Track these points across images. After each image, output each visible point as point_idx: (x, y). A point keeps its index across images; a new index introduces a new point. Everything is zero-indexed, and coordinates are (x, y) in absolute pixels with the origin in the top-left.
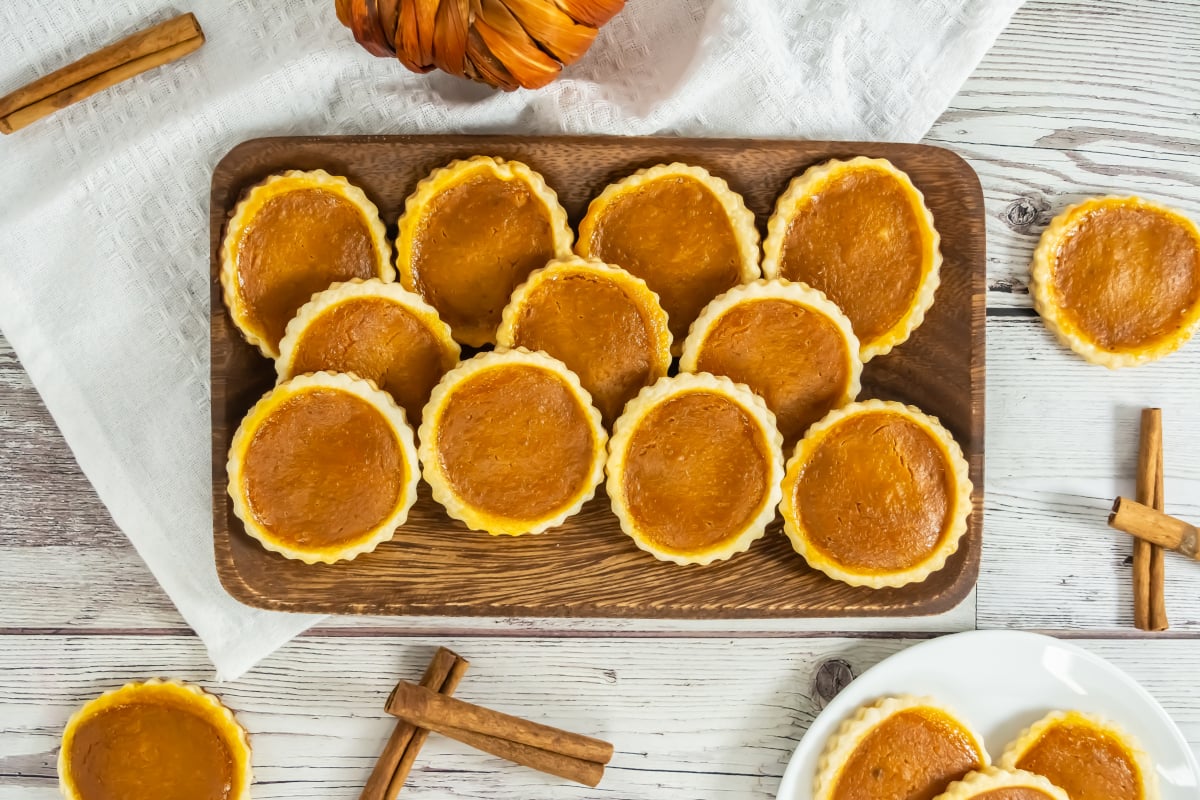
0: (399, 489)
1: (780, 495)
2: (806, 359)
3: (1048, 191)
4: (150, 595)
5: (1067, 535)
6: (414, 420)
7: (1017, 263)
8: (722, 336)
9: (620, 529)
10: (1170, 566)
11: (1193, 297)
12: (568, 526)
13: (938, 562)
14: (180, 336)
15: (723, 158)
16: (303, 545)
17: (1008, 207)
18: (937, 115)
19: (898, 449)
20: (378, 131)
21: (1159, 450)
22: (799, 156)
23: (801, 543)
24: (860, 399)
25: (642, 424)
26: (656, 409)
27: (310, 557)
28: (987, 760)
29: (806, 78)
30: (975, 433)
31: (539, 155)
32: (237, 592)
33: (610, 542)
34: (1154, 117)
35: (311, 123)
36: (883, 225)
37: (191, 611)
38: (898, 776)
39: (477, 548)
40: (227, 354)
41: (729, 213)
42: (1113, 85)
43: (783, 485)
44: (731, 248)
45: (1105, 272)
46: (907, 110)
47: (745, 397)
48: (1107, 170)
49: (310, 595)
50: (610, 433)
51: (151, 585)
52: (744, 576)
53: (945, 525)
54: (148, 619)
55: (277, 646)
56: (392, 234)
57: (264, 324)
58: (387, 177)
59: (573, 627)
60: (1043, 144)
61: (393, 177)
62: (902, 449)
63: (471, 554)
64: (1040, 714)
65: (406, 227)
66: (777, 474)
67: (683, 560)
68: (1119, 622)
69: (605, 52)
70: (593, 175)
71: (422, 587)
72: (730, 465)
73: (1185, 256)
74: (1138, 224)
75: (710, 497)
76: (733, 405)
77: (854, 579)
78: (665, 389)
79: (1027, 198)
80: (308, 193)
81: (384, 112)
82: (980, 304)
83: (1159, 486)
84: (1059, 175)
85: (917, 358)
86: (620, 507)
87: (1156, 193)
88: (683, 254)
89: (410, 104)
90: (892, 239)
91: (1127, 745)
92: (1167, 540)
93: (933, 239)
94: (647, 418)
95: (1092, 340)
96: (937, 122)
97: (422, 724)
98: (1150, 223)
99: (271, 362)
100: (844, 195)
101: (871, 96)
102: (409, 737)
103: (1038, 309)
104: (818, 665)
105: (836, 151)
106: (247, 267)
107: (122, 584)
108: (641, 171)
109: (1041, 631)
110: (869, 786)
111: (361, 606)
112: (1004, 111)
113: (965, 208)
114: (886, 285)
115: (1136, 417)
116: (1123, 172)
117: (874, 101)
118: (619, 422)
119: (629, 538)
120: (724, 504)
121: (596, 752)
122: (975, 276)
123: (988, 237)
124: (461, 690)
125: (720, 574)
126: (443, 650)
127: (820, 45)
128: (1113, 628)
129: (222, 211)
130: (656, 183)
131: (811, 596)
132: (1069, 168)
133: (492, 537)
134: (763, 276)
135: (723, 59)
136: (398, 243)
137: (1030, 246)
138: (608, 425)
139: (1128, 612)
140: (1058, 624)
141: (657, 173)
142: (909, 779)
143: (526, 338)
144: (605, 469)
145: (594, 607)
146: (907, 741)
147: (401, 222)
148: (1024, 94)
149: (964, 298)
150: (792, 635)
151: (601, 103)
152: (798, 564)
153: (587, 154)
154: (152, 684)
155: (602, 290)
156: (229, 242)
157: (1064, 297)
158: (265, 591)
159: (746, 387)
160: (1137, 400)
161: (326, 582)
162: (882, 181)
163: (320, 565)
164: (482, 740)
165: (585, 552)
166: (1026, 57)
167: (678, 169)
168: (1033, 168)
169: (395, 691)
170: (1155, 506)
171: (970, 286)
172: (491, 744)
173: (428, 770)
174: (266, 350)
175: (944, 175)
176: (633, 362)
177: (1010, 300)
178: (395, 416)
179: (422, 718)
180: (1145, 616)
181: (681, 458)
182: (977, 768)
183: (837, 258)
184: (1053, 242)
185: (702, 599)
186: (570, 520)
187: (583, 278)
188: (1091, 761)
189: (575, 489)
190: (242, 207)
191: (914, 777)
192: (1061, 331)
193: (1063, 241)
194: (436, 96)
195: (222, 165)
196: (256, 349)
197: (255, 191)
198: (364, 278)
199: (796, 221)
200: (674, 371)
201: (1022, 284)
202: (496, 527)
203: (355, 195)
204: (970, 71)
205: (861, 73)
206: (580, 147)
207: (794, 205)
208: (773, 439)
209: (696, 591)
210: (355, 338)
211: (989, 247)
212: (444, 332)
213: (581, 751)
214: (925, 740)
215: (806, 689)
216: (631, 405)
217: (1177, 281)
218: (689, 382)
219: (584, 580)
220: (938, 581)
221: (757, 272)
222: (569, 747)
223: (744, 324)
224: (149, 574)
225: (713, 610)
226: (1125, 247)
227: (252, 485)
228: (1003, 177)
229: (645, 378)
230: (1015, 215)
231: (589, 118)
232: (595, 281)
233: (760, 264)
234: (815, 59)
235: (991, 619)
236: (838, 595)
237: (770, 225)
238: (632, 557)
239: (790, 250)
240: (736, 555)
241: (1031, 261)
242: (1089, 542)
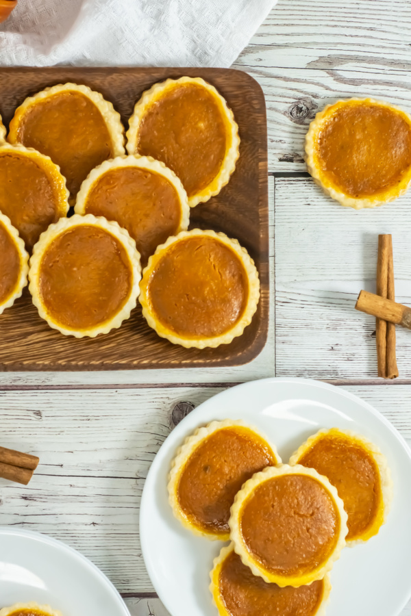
1: (138, 292)
2: (154, 205)
3: (315, 96)
5: (334, 317)
7: (297, 143)
8: (100, 192)
9: (39, 317)
10: (400, 337)
11: (408, 162)
12: (5, 316)
13: (238, 330)
15: (98, 81)
17: (290, 107)
18: (241, 49)
19: (212, 260)
21: (389, 261)
22: (147, 77)
23: (153, 321)
24: (190, 228)
25: (49, 247)
26: (58, 237)
29: (152, 28)
30: (262, 249)
33: (34, 325)
34: (383, 47)
36: (200, 119)
38: (220, 471)
41: (103, 114)
42: (356, 27)
43: (140, 284)
44: (106, 136)
45: (352, 147)
46: (221, 46)
47: (114, 229)
48: (353, 82)
50: (30, 254)
52: (119, 344)
53: (243, 307)
59: (13, 384)
60: (311, 66)
62: (214, 260)
64: (314, 432)
66: (136, 277)
67: (79, 334)
68: (369, 374)
69: (27, 14)
70: (19, 92)
72: (107, 273)
73: (402, 135)
74: (373, 116)
75: (95, 294)
76: (108, 235)
77: (187, 343)
78: (64, 225)
79: (302, 101)
82: (264, 168)
83: (391, 285)
84: (323, 86)
85: (227, 204)
86: (38, 301)
87: (386, 96)
88: (75, 141)
90: (206, 128)
91: (369, 449)
92: (394, 318)
93: (233, 128)
94: (52, 244)
95: (344, 191)
96: (242, 53)
98: (380, 115)
100: (175, 101)
101: (197, 38)
103: (309, 172)
104: (173, 405)
105: (171, 74)
108: (47, 88)
110: (201, 477)
112: (286, 46)
113: (253, 108)
114: (204, 157)
115: (376, 241)
116: (364, 83)
117: (199, 41)
118: (36, 246)
119: (45, 322)
120: (104, 298)
121: (27, 461)
122: (260, 150)
123: (269, 125)
125: (103, 343)
127: (161, 7)
128: (365, 378)
130: (58, 95)
131: (160, 355)
132: (329, 81)
135: (95, 17)
137: (303, 132)
138: (29, 249)
139: (375, 367)
140: (329, 376)
141: (57, 90)
142: (227, 472)
144: (28, 276)
145: (21, 364)
146: (226, 448)
148: (299, 35)
149: (254, 165)
150: (156, 386)
151: (22, 46)
152: (152, 335)
153: (13, 78)
155: (23, 164)
157: (324, 164)
159: (115, 224)
160: (376, 230)
162: (198, 91)
165: (18, 331)
166: (299, 10)
167: (70, 87)
168: (305, 81)
170: (388, 297)
171: (257, 157)
175: (240, 87)
176: (44, 210)
177: (292, 167)
180: (385, 370)
181: (75, 269)
182: (272, 464)
183: (173, 141)
184: (317, 127)
185: (92, 357)
186: (7, 311)
187: (10, 156)
188: (346, 460)
189: (9, 290)
191: (230, 471)
192: (324, 186)
193: (323, 127)
199: (146, 118)
200: (71, 213)
201: (298, 156)
204: (262, 21)
205: (190, 24)
206: (8, 74)
207: (144, 109)
208: (133, 256)
209: (87, 353)
211: (269, 132)
213: (17, 460)
214: (237, 448)
215: (166, 422)
216: (43, 235)
217: (399, 151)
218: (78, 220)
219: (16, 348)
220: (239, 343)
221: (123, 151)
223: (114, 183)
225: (97, 365)
226: (364, 129)
228: (286, 88)
229: (53, 219)
230: (294, 112)
231: (13, 56)
232: (19, 157)
233: (125, 146)
234: (158, 15)
235: (285, 373)
236: (179, 354)
237: (130, 121)
238: (47, 333)
239: (143, 135)
240: (113, 331)
241: (304, 142)
242: (348, 322)
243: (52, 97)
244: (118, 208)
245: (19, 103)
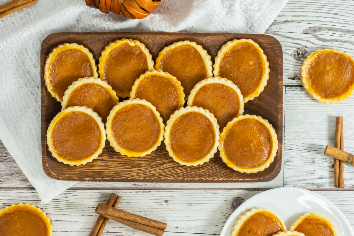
0: (99, 142)
1: (218, 144)
2: (227, 102)
3: (306, 47)
4: (20, 177)
5: (313, 157)
6: (104, 121)
7: (297, 70)
8: (200, 95)
9: (169, 155)
10: (346, 168)
11: (352, 81)
12: (152, 154)
13: (267, 165)
14: (29, 94)
15: (200, 39)
16: (69, 160)
17: (294, 52)
18: (270, 23)
19: (255, 130)
20: (93, 30)
21: (341, 130)
22: (225, 38)
23: (225, 159)
24: (244, 114)
25: (175, 122)
26: (179, 117)
27: (72, 164)
28: (285, 228)
29: (227, 13)
30: (279, 125)
31: (143, 38)
32: (49, 174)
33: (166, 159)
34: (341, 23)
35: (71, 27)
36: (250, 60)
37: (34, 182)
38: (256, 233)
39: (124, 161)
40: (46, 101)
41: (202, 56)
42: (328, 13)
43: (219, 141)
44: (204, 67)
45: (324, 73)
46: (260, 22)
47: (207, 114)
48: (326, 40)
49: (72, 176)
50: (166, 125)
51: (20, 173)
52: (208, 170)
53: (270, 153)
54: (19, 184)
55: (60, 193)
56: (97, 63)
57: (57, 91)
58: (95, 45)
59: (155, 187)
60: (305, 32)
61: (97, 45)
62: (256, 130)
63: (122, 163)
64: (303, 214)
65: (102, 61)
66: (217, 138)
67: (188, 165)
68: (330, 185)
69: (164, 4)
70: (160, 44)
71: (107, 173)
72: (203, 135)
73: (350, 68)
74: (335, 58)
75: (197, 145)
76: (204, 116)
77: (242, 170)
78: (182, 111)
79: (300, 50)
80: (71, 50)
81: (94, 24)
82: (281, 84)
83: (342, 142)
84: (310, 42)
85: (262, 101)
86: (168, 148)
87: (342, 48)
88: (188, 69)
89: (103, 22)
90: (253, 64)
91: (329, 224)
92: (343, 159)
93: (266, 64)
94: (177, 120)
95: (320, 95)
96: (271, 25)
97: (107, 216)
98: (338, 58)
99: (60, 103)
100: (238, 51)
101: (249, 18)
102: (102, 221)
103: (303, 85)
104: (233, 199)
105: (236, 37)
106: (53, 74)
107: (11, 173)
108: (175, 43)
109: (305, 188)
111: (88, 179)
112: (292, 22)
113: (276, 54)
114: (252, 79)
115: (335, 119)
116: (331, 41)
117: (250, 19)
118: (168, 121)
119: (172, 158)
120: (201, 147)
121: (162, 226)
122: (279, 76)
124: (119, 206)
125: (200, 169)
126: (113, 193)
127: (231, 2)
128: (328, 187)
129: (44, 56)
130: (180, 47)
131: (228, 176)
132: (314, 40)
133: (129, 158)
134: (213, 76)
135: (200, 9)
136: (99, 66)
137: (300, 65)
138: (165, 122)
139: (333, 182)
140: (310, 186)
141: (180, 44)
142: (260, 234)
143: (139, 95)
144: (164, 136)
145: (160, 179)
146: (259, 222)
147: (100, 59)
148: (299, 16)
149: (276, 82)
150: (225, 189)
151: (163, 22)
152: (224, 166)
153: (158, 37)
154: (21, 204)
155: (163, 81)
156: (47, 66)
157: (311, 81)
158: (58, 174)
159: (208, 111)
160: (335, 114)
161: (77, 171)
162: (250, 46)
163: (75, 166)
164: (126, 221)
165: (158, 162)
166: (299, 4)
167: (187, 43)
168: (302, 40)
169: (98, 206)
170: (340, 148)
171: (278, 79)
172: (128, 223)
173: (108, 232)
174: (58, 99)
175: (270, 44)
176: (173, 103)
177: (294, 82)
178: (98, 120)
179: (106, 214)
180: (338, 184)
181: (187, 133)
182: (282, 230)
183: (236, 70)
184: (307, 63)
185: (194, 177)
186: (153, 152)
187: (157, 77)
188: (318, 229)
189: (154, 142)
190: (51, 55)
191: (261, 233)
192: (310, 93)
193: (310, 63)
194: (111, 19)
195: (44, 41)
196: (55, 99)
197: (55, 50)
198: (89, 77)
199: (223, 59)
200: (185, 105)
201: (297, 77)
202: (130, 154)
203: (86, 51)
204: (281, 9)
205: (246, 11)
206: (156, 36)
207: (222, 54)
208: (216, 127)
209: (192, 174)
210: (86, 96)
212: (114, 93)
213: (157, 225)
214: (265, 222)
215: (229, 207)
216: (172, 116)
217: (348, 76)
218: (190, 109)
219: (157, 171)
220: (267, 171)
221: (211, 74)
222: (153, 224)
223: (207, 91)
224: (20, 170)
225: (197, 180)
226: (330, 65)
227: (54, 141)
228: (292, 43)
229: (176, 108)
230: (296, 55)
231: (159, 27)
232: (161, 77)
233: (212, 72)
234: (230, 7)
235: (289, 184)
236: (237, 175)
237: (215, 60)
238: (173, 164)
239: (221, 67)
240: (205, 163)
241: (301, 70)
242: (320, 160)
243: (177, 48)
244: (210, 102)
245: (161, 50)
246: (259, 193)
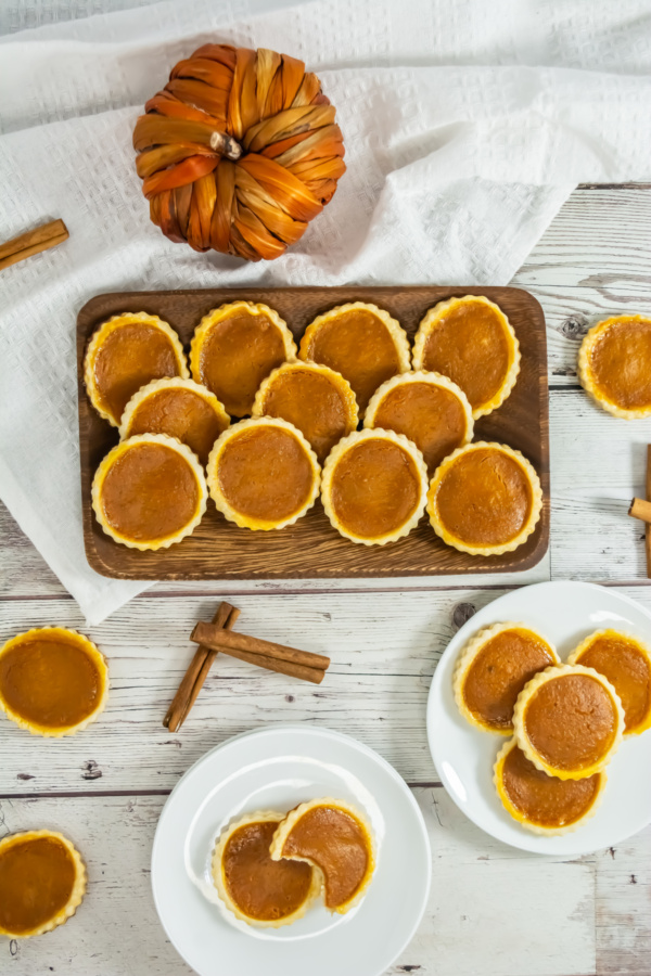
0: (195, 504)
1: (426, 501)
2: (440, 418)
3: (586, 313)
4: (44, 575)
5: (605, 523)
6: (204, 462)
7: (569, 358)
8: (388, 406)
9: (331, 526)
12: (298, 524)
13: (522, 538)
14: (58, 415)
15: (385, 299)
16: (138, 539)
17: (563, 323)
18: (517, 269)
19: (497, 470)
20: (176, 288)
22: (432, 296)
23: (440, 529)
24: (474, 441)
25: (341, 460)
26: (350, 451)
27: (143, 546)
28: (558, 660)
29: (435, 249)
30: (543, 460)
31: (274, 301)
32: (99, 569)
33: (324, 533)
35: (135, 283)
36: (484, 336)
37: (71, 584)
38: (504, 670)
39: (243, 538)
40: (89, 425)
41: (390, 331)
42: (624, 247)
43: (428, 495)
44: (393, 352)
45: (622, 361)
46: (498, 266)
47: (402, 441)
48: (622, 299)
49: (143, 570)
50: (323, 466)
51: (45, 568)
52: (407, 551)
53: (527, 516)
54: (42, 590)
55: (122, 604)
56: (187, 350)
57: (111, 405)
58: (183, 315)
59: (304, 587)
60: (583, 284)
61: (186, 315)
62: (499, 471)
63: (239, 543)
64: (591, 632)
65: (195, 345)
66: (424, 488)
67: (369, 542)
68: (638, 575)
70: (308, 310)
71: (211, 563)
72: (396, 484)
74: (642, 332)
75: (384, 504)
76: (398, 447)
77: (473, 550)
78: (355, 439)
79: (574, 318)
80: (135, 326)
81: (180, 276)
82: (544, 382)
84: (593, 303)
85: (508, 416)
86: (330, 511)
88: (364, 357)
89: (196, 271)
90: (490, 345)
93: (515, 344)
94: (344, 457)
95: (616, 403)
96: (518, 272)
97: (213, 647)
99: (116, 429)
100: (460, 319)
101: (476, 258)
102: (205, 656)
103: (582, 385)
104: (455, 607)
105: (455, 292)
106: (101, 371)
107: (26, 569)
108: (337, 307)
109: (591, 582)
110: (486, 677)
111: (174, 575)
112: (559, 265)
113: (534, 324)
114: (487, 372)
115: (645, 449)
116: (632, 300)
117: (478, 261)
118: (328, 459)
119: (336, 531)
120: (393, 508)
121: (320, 662)
122: (540, 365)
123: (548, 342)
124: (236, 627)
125: (392, 551)
126: (224, 603)
127: (444, 228)
128: (634, 579)
129: (83, 338)
130: (347, 314)
131: (447, 562)
132: (600, 299)
133: (254, 532)
134: (412, 369)
135: (384, 239)
136: (191, 355)
137: (577, 347)
138: (321, 462)
139: (644, 569)
140: (602, 577)
141: (346, 308)
142: (510, 672)
143: (270, 411)
144: (320, 488)
145: (315, 571)
146: (509, 649)
147: (192, 342)
148: (570, 254)
149: (535, 379)
151: (312, 267)
152: (439, 543)
153: (304, 297)
154: (47, 628)
155: (315, 380)
156: (89, 357)
157: (597, 377)
158: (115, 567)
159: (404, 437)
160: (645, 439)
161: (153, 561)
162: (482, 309)
163: (149, 551)
164: (250, 656)
165: (310, 540)
166: (571, 231)
167: (359, 305)
168: (577, 299)
169: (196, 628)
171: (538, 372)
172: (255, 658)
173: (217, 678)
174: (113, 422)
175: (521, 305)
176: (335, 424)
177: (565, 380)
178: (192, 459)
179: (212, 643)
181: (366, 480)
182: (552, 664)
183: (457, 357)
184: (590, 342)
185: (383, 564)
186: (300, 520)
187: (303, 372)
188: (622, 659)
189: (302, 501)
190: (96, 336)
191: (514, 671)
192: (597, 398)
193: (596, 343)
194: (211, 265)
195: (83, 311)
196: (106, 422)
197: (104, 326)
198: (171, 377)
199: (432, 335)
200: (360, 427)
201: (572, 370)
202: (255, 525)
203: (164, 327)
204: (536, 241)
205: (470, 244)
206: (300, 294)
207: (430, 326)
208: (421, 468)
209: (377, 561)
210: (167, 412)
211: (549, 348)
212: (220, 408)
213: (310, 661)
214: (520, 649)
215: (448, 623)
216: (335, 448)
218: (369, 434)
219: (309, 556)
220: (524, 550)
221: (409, 366)
222: (304, 659)
223: (402, 398)
224: (44, 562)
225: (388, 572)
226: (634, 345)
227: (107, 504)
228: (559, 305)
229: (343, 433)
230: (567, 328)
231: (304, 276)
232: (311, 374)
233: (411, 362)
234: (440, 237)
235: (560, 576)
236: (464, 561)
237: (416, 338)
238: (339, 541)
239: (428, 352)
240: (402, 539)
241: (577, 356)
242: (619, 527)
243: (342, 316)
244: (406, 421)
245: (310, 321)
246: (505, 593)
